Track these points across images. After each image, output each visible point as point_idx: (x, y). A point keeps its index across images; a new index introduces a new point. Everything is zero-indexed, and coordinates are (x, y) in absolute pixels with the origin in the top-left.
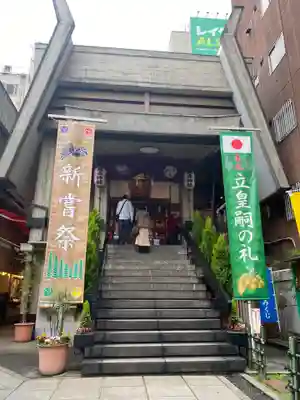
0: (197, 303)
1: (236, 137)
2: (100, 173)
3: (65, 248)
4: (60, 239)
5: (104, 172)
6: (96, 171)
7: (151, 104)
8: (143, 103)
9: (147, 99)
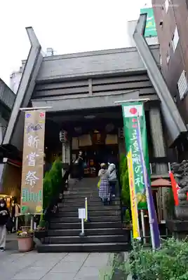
0: (113, 213)
1: (132, 107)
3: (31, 184)
4: (29, 179)
7: (93, 85)
8: (88, 86)
9: (90, 83)
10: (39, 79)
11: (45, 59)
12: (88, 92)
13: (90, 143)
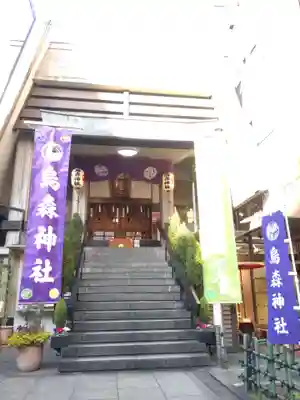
2: (78, 174)
5: (82, 173)
6: (74, 173)
7: (130, 103)
8: (122, 103)
10: (40, 78)
11: (53, 46)
12: (121, 114)
13: (107, 194)
